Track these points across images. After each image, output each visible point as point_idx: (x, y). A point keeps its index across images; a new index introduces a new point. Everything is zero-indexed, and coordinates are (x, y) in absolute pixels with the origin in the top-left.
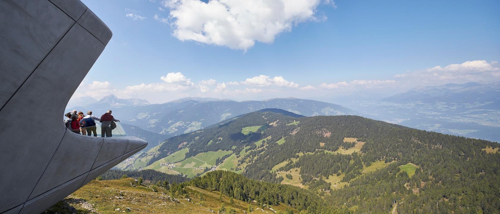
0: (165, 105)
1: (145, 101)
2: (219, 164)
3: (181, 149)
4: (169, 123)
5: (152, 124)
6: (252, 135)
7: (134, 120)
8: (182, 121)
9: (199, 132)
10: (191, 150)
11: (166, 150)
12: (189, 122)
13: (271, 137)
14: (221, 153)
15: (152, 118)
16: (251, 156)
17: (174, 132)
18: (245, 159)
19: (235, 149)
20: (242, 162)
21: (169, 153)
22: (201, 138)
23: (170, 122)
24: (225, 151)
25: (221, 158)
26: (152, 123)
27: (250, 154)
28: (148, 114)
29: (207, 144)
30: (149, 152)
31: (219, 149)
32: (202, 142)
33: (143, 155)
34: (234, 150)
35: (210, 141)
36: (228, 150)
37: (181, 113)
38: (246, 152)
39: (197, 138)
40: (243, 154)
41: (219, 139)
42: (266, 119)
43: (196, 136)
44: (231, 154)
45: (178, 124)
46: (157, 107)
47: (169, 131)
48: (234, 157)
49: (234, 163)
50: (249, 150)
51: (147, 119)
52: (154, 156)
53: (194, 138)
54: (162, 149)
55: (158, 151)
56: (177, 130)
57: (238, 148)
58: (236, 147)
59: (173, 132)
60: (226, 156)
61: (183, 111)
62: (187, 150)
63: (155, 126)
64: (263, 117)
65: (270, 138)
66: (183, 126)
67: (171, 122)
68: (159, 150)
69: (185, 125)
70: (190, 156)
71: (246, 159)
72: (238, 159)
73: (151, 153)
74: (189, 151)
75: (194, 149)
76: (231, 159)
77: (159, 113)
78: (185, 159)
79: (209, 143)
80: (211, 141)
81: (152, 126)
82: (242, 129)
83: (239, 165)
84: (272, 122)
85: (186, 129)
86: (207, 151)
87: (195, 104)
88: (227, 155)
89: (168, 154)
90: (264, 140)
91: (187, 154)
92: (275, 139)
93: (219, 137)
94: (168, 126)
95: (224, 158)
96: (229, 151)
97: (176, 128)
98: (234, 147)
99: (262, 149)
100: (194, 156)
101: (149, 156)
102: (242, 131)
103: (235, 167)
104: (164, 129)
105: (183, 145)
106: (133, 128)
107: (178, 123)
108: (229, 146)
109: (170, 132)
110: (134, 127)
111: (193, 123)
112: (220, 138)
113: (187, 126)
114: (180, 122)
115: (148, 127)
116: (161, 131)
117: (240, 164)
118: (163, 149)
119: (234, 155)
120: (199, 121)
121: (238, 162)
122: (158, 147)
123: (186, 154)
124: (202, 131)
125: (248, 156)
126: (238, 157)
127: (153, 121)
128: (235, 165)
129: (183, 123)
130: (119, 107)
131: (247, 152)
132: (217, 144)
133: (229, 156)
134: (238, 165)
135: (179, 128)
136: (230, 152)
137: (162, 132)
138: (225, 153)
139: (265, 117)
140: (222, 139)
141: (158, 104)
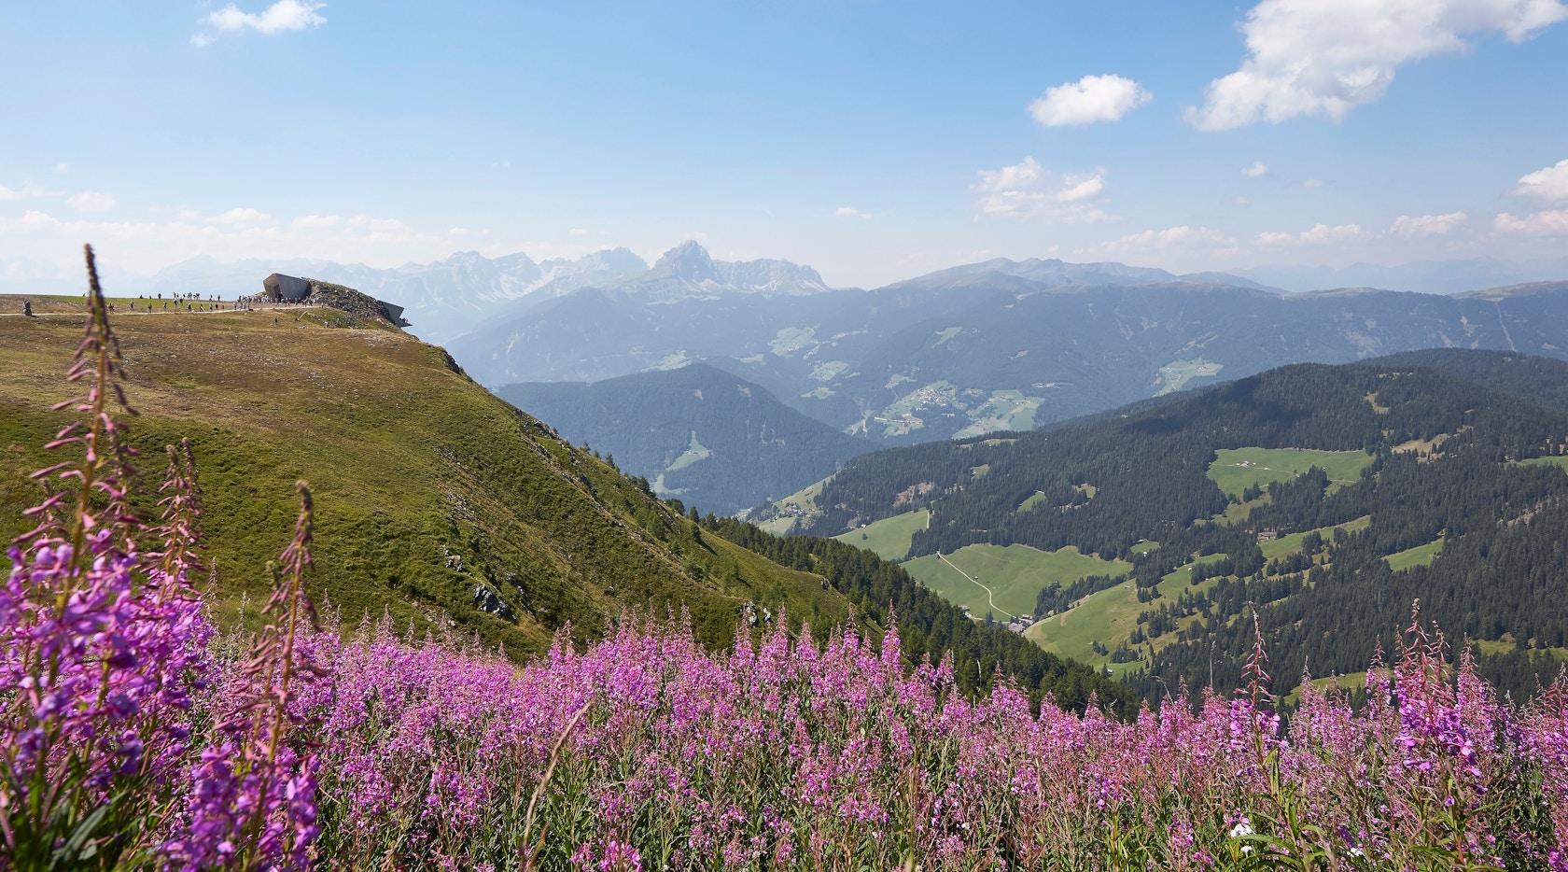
0: (885, 294)
1: (810, 273)
2: (1051, 612)
3: (904, 509)
4: (889, 386)
5: (822, 384)
6: (1267, 499)
7: (760, 357)
8: (944, 383)
9: (997, 442)
10: (938, 522)
11: (844, 506)
12: (980, 391)
13: (1373, 520)
14: (1069, 564)
15: (827, 355)
16: (1215, 609)
17: (907, 430)
18: (1176, 613)
19: (1149, 555)
20: (1159, 627)
21: (855, 520)
22: (995, 473)
23: (895, 381)
24: (1096, 555)
25: (1066, 585)
26: (826, 378)
27: (1213, 592)
28: (813, 338)
29: (1016, 506)
30: (785, 501)
31: (1064, 538)
32: (994, 493)
33: (764, 513)
34: (1139, 561)
35: (1034, 493)
36: (1109, 556)
37: (948, 341)
38: (1195, 582)
39: (981, 471)
40: (1176, 586)
41: (1079, 490)
42: (1383, 410)
43: (980, 463)
44: (1119, 580)
45: (925, 395)
46: (853, 303)
47: (886, 426)
48: (1125, 593)
49: (1120, 621)
50: (1214, 571)
51: (805, 357)
52: (798, 524)
53: (966, 472)
54: (829, 496)
55: (814, 504)
56: (918, 423)
57: (1163, 551)
58: (1156, 546)
59: (903, 431)
60: (1092, 580)
61: (958, 329)
62: (924, 519)
63: (833, 393)
64: (1371, 398)
65: (1359, 525)
66: (950, 408)
67: (902, 385)
68: (816, 499)
69: (962, 406)
70: (931, 550)
71: (1184, 616)
72: (1146, 607)
73: (789, 509)
74: (931, 525)
75: (953, 522)
76: (1111, 600)
77: (855, 333)
78: (906, 560)
79: (1027, 505)
80: (1040, 495)
81: (823, 392)
82: (1214, 458)
83: (1138, 638)
84: (1416, 438)
85: (964, 422)
86: (1007, 543)
87: (1019, 297)
88: (1098, 579)
89: (851, 524)
90: (1318, 536)
91: (918, 537)
92: (1385, 541)
93: (1079, 481)
94: (887, 399)
95: (1078, 591)
96: (1117, 559)
97: (916, 414)
98: (1144, 548)
99: (1286, 582)
100: (948, 551)
101: (780, 516)
102: (1212, 465)
103: (1113, 643)
104: (868, 414)
105: (917, 495)
106: (746, 390)
107: (930, 389)
108: (1121, 537)
109: (890, 431)
110: (751, 386)
111: (997, 398)
112: (1085, 486)
113: (969, 413)
114: (939, 383)
115: (805, 396)
116: (854, 423)
117: (1145, 632)
118: (836, 500)
119: (1130, 585)
120: (1028, 393)
121: (1139, 622)
122: (816, 489)
123: (914, 536)
124: (1012, 441)
125: (1201, 603)
126: (1144, 598)
127: (829, 371)
128: (1120, 635)
129: (953, 392)
130: (712, 298)
131: (1201, 584)
132: (1061, 515)
133: (1107, 583)
134: (1133, 635)
135: (930, 413)
136: (1120, 566)
137: (858, 424)
138: (1095, 565)
139: (1380, 401)
140: (1091, 491)
141: (857, 291)
